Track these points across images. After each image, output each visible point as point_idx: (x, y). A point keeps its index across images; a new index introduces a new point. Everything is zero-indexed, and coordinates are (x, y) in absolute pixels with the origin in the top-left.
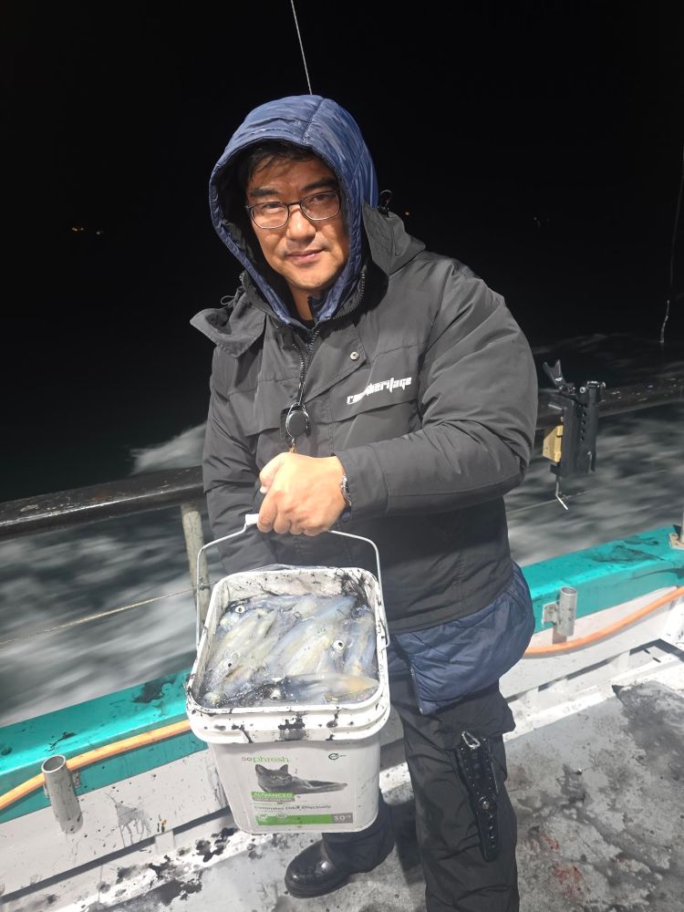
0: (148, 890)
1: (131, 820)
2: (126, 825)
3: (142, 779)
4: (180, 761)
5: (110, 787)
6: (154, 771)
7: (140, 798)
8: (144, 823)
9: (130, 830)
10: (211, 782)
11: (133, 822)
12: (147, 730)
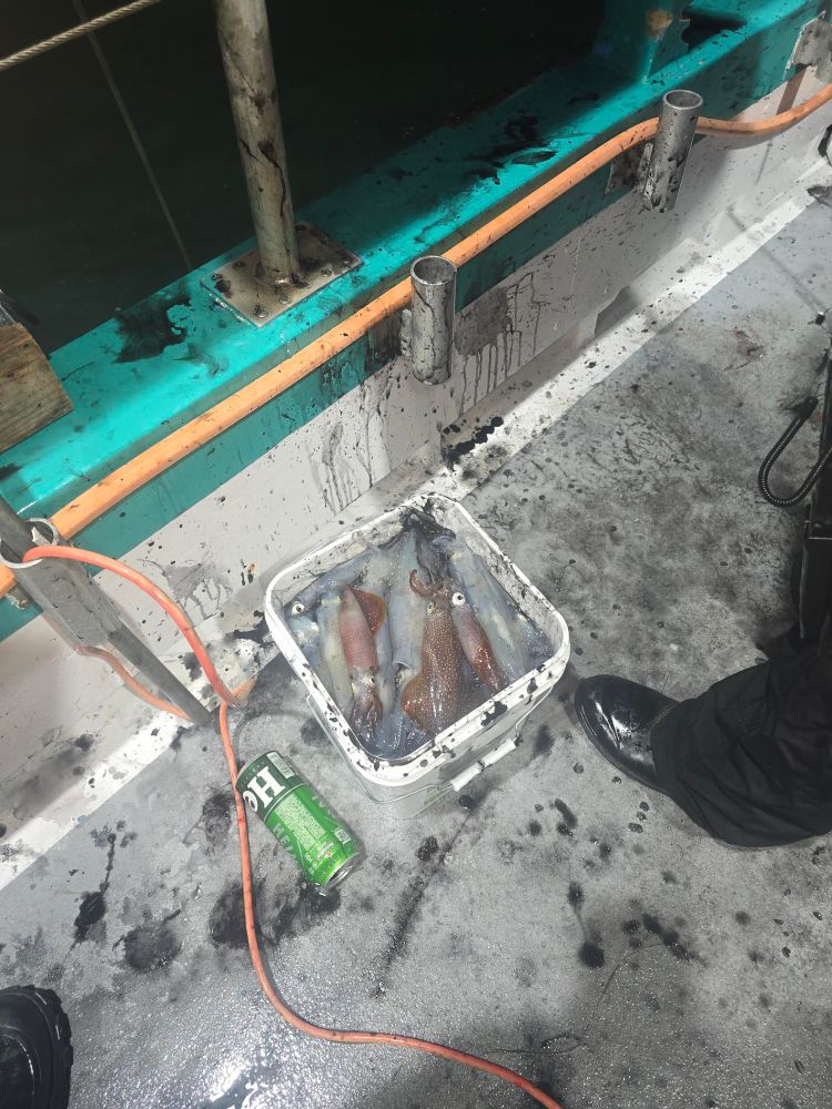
0: (257, 671)
1: (196, 584)
2: (190, 595)
3: (203, 511)
4: (264, 458)
5: (144, 545)
6: (222, 490)
7: (203, 545)
8: (218, 581)
9: (197, 601)
10: (317, 479)
11: (201, 586)
12: (196, 411)
